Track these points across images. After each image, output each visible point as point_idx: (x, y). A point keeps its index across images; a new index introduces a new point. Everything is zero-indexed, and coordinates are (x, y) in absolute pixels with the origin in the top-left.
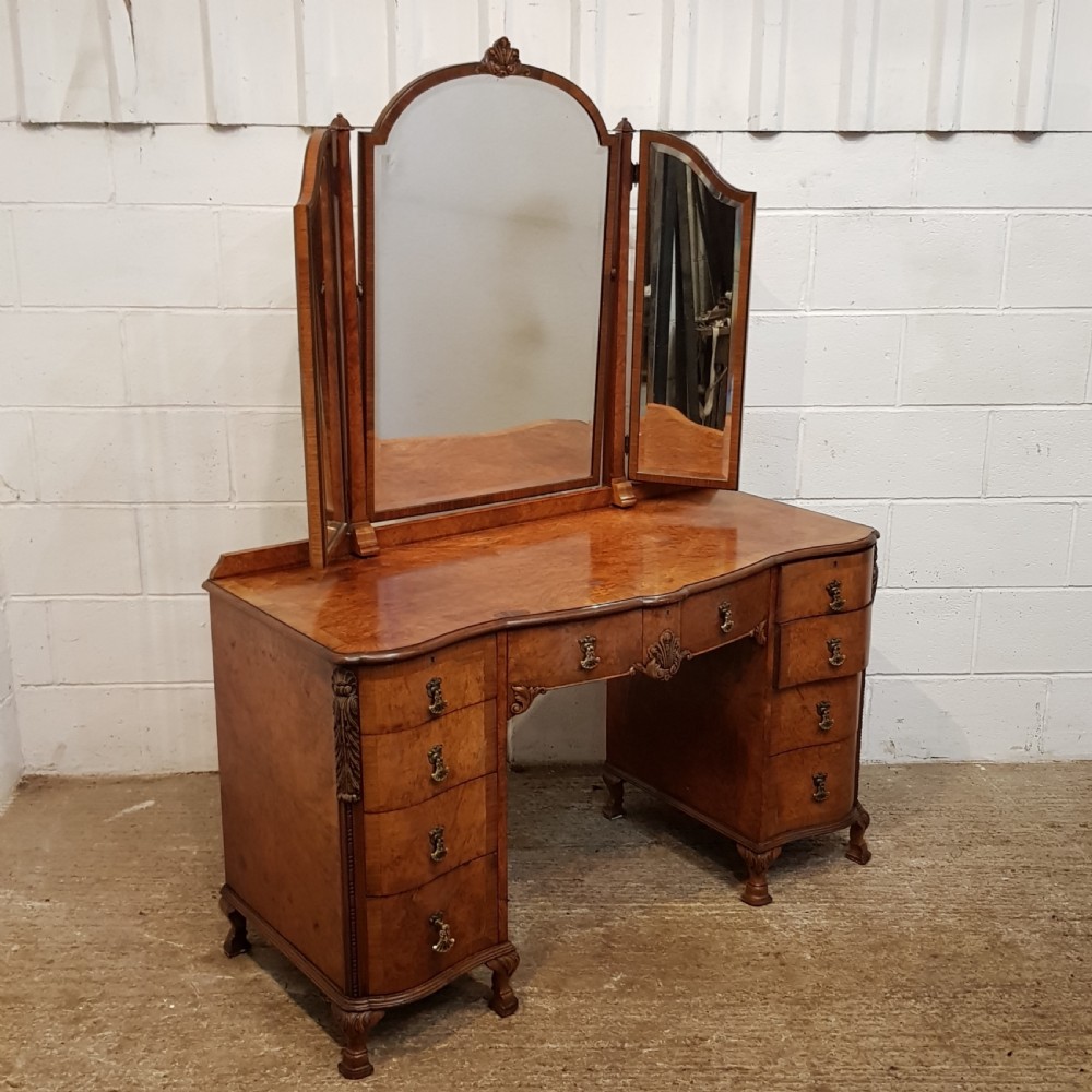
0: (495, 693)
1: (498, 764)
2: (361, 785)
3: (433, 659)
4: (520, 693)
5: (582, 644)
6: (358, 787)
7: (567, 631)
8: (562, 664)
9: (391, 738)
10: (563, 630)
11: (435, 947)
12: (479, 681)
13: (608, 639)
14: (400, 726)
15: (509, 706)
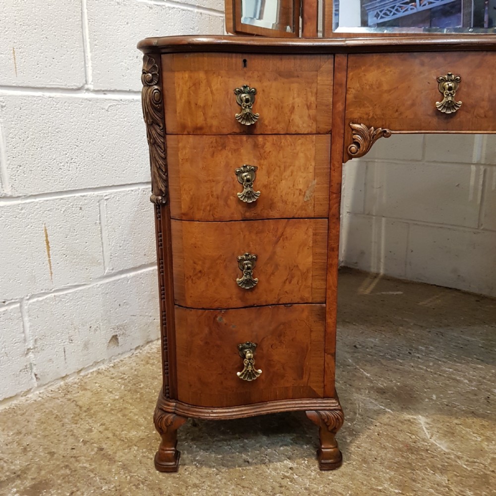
0: (329, 128)
1: (330, 209)
2: (167, 187)
3: (245, 61)
4: (358, 132)
5: (440, 81)
6: (163, 189)
7: (423, 64)
8: (413, 105)
9: (191, 139)
10: (417, 61)
11: (239, 374)
12: (309, 107)
13: (479, 81)
14: (201, 128)
15: (345, 148)
